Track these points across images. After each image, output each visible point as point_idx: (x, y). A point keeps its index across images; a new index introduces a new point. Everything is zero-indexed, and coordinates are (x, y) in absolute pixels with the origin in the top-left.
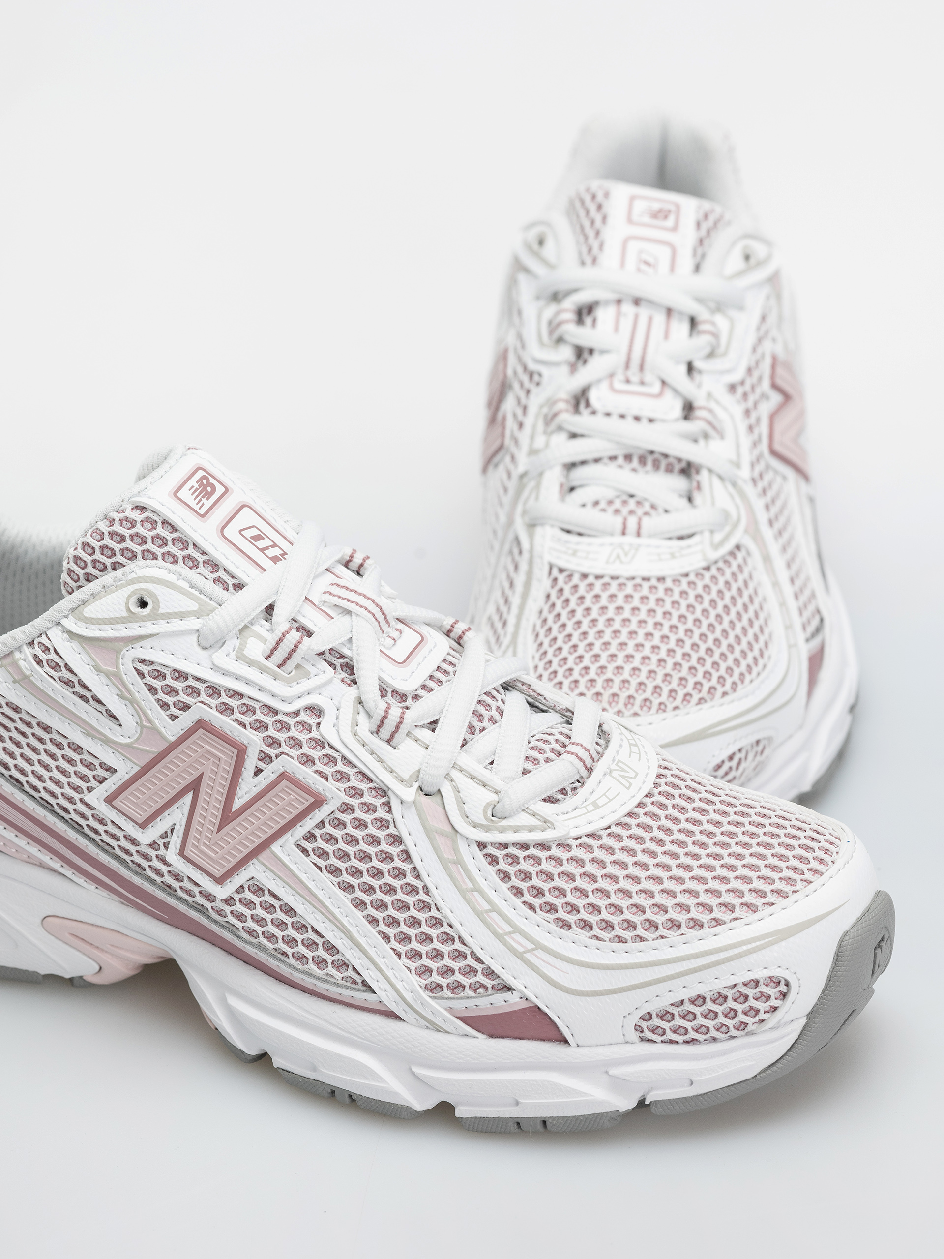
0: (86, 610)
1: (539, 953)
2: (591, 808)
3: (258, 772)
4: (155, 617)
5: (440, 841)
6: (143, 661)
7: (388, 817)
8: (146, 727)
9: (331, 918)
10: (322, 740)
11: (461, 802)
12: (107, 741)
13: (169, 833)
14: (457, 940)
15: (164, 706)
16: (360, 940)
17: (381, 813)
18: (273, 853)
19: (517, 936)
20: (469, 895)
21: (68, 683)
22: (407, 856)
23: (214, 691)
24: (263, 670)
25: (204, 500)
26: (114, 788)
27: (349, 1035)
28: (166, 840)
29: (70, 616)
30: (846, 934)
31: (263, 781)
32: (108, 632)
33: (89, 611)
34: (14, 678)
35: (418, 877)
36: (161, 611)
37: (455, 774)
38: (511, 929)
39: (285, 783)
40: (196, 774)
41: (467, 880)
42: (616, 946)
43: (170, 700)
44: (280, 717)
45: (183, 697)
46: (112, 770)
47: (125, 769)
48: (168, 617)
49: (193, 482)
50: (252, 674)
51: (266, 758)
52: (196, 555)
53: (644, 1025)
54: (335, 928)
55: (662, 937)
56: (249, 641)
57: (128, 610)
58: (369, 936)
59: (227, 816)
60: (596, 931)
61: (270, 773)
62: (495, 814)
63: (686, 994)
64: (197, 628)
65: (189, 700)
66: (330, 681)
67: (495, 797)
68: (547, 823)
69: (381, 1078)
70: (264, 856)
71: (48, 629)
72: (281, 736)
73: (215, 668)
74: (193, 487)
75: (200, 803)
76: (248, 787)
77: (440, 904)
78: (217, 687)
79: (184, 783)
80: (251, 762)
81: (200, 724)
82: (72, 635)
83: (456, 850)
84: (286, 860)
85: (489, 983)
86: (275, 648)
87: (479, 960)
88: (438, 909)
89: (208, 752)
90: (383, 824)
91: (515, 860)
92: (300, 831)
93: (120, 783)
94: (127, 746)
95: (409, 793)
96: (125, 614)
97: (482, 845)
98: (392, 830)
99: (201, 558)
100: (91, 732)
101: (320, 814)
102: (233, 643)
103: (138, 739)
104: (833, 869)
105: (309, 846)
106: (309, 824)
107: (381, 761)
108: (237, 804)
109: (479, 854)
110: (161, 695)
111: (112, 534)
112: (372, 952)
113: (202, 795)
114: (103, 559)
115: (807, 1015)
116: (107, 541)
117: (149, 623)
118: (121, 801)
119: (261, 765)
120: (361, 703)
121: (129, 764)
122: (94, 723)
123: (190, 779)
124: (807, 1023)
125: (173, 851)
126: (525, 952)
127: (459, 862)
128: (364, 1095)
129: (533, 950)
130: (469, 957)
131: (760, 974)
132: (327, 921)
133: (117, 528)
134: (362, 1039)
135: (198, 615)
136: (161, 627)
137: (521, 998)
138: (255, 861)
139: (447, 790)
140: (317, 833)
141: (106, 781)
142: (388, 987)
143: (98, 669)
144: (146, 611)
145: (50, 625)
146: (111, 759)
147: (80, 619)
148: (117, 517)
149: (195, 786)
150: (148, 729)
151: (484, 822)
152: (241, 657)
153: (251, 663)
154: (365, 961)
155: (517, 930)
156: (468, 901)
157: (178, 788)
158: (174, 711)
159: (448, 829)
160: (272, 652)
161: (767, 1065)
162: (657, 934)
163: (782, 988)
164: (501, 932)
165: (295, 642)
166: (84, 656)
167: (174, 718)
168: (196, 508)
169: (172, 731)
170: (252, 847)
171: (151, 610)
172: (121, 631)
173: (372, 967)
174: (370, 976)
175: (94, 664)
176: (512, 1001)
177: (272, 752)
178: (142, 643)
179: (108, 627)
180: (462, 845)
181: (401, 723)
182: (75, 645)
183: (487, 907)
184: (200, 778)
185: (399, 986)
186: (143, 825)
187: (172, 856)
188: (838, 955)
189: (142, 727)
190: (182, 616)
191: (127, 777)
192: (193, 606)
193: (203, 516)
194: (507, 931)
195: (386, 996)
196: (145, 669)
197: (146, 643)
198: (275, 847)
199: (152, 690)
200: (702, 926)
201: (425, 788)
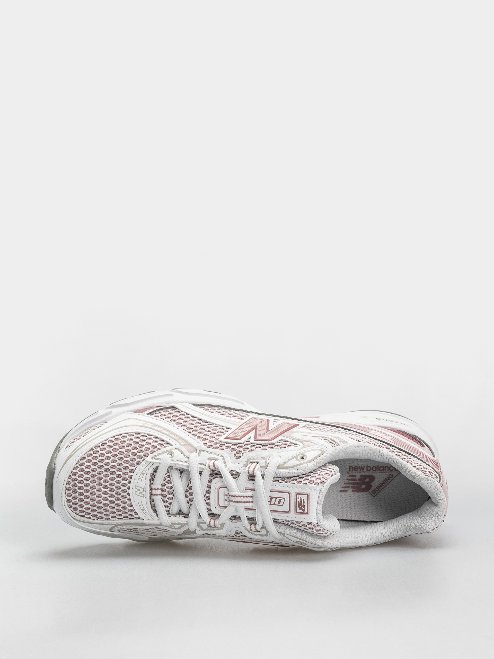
2: (144, 472)
25: (300, 501)
49: (305, 504)
56: (265, 465)
74: (305, 503)
104: (64, 489)
168: (300, 496)
193: (297, 494)
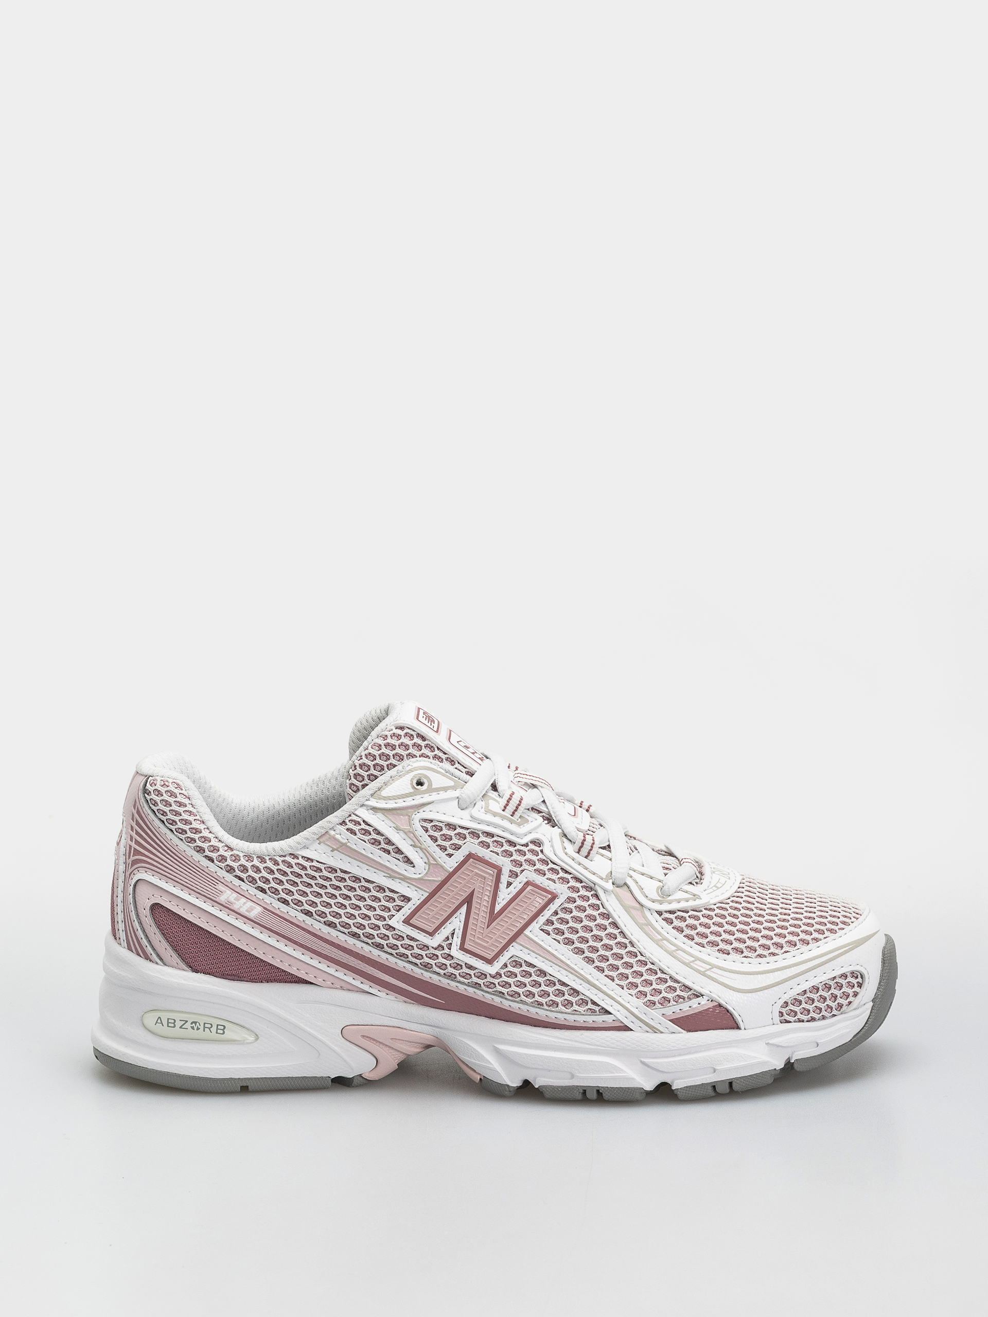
0: (382, 792)
1: (715, 970)
3: (509, 884)
4: (431, 790)
5: (633, 912)
6: (425, 820)
7: (598, 902)
8: (433, 864)
9: (573, 972)
10: (546, 859)
11: (641, 889)
12: (404, 879)
13: (450, 937)
14: (658, 971)
15: (443, 849)
16: (595, 982)
17: (593, 901)
18: (526, 936)
19: (698, 962)
20: (661, 943)
21: (375, 842)
22: (615, 925)
23: (475, 834)
24: (503, 817)
25: (433, 724)
26: (410, 912)
27: (595, 1047)
28: (449, 942)
29: (371, 799)
30: (884, 948)
31: (513, 890)
32: (401, 804)
33: (385, 793)
34: (332, 847)
35: (625, 937)
36: (433, 787)
37: (632, 873)
38: (693, 959)
39: (530, 888)
40: (469, 891)
41: (657, 935)
42: (760, 960)
43: (447, 844)
44: (518, 847)
45: (455, 841)
46: (409, 899)
47: (417, 896)
48: (438, 790)
50: (497, 820)
51: (514, 875)
52: (441, 754)
53: (784, 1010)
54: (576, 978)
55: (788, 952)
56: (489, 803)
57: (413, 787)
58: (600, 979)
59: (493, 917)
60: (746, 953)
61: (517, 884)
62: (664, 894)
63: (806, 986)
64: (457, 796)
65: (460, 842)
66: (540, 825)
67: (661, 884)
68: (695, 896)
69: (622, 1070)
70: (520, 939)
71: (356, 810)
72: (522, 859)
73: (473, 818)
74: (423, 716)
75: (473, 910)
76: (504, 895)
77: (642, 950)
78: (476, 831)
79: (461, 899)
80: (505, 878)
81: (470, 856)
82: (375, 809)
83: (645, 918)
84: (536, 939)
85: (685, 994)
86: (507, 805)
87: (677, 981)
88: (642, 955)
89: (477, 874)
90: (595, 907)
91: (683, 919)
92: (542, 919)
93: (414, 907)
94: (420, 879)
95: (609, 886)
96: (412, 790)
97: (660, 913)
98: (602, 910)
99: (444, 756)
100: (392, 874)
101: (553, 907)
102: (480, 804)
103: (427, 873)
105: (549, 928)
106: (547, 914)
107: (586, 869)
108: (498, 908)
109: (660, 919)
110: (440, 842)
111: (387, 745)
112: (604, 988)
113: (474, 905)
114: (382, 762)
115: (872, 1001)
116: (384, 750)
117: (427, 795)
118: (416, 920)
119: (511, 880)
120: (565, 836)
121: (421, 892)
122: (395, 868)
123: (465, 895)
124: (873, 1005)
125: (455, 948)
126: (705, 971)
127: (649, 924)
128: (609, 1087)
129: (710, 969)
130: (669, 980)
131: (846, 970)
132: (570, 975)
133: (389, 740)
134: (605, 1047)
135: (454, 788)
136: (434, 797)
137: (708, 1000)
138: (514, 944)
139: (630, 882)
140: (554, 919)
141: (403, 909)
142: (620, 1008)
143: (397, 829)
144: (425, 787)
145: (356, 807)
146: (407, 892)
147: (380, 799)
148: (389, 734)
149: (469, 900)
150: (434, 865)
151: (660, 899)
152: (487, 811)
153: (495, 814)
154: (601, 995)
155: (697, 959)
156: (661, 947)
157: (457, 903)
158: (450, 851)
159: (638, 905)
160: (505, 807)
161: (855, 1033)
162: (783, 950)
163: (859, 980)
164: (687, 961)
165: (519, 799)
166: (387, 821)
167: (450, 855)
168: (431, 727)
169: (450, 864)
170: (512, 934)
171: (428, 787)
172: (409, 802)
173: (606, 997)
174: (606, 1004)
175: (395, 826)
176: (703, 1003)
177: (518, 870)
178: (424, 809)
179: (401, 800)
180: (648, 913)
181: (593, 844)
182: (380, 815)
183: (674, 948)
184: (472, 894)
185: (628, 1005)
186: (431, 934)
187: (455, 952)
188: (884, 960)
189: (430, 864)
190: (445, 789)
191: (419, 902)
192: (452, 783)
193: (436, 731)
194: (691, 960)
195: (620, 1015)
196: (428, 825)
197: (427, 808)
198: (527, 932)
199: (434, 839)
200: (808, 944)
201: (618, 882)
